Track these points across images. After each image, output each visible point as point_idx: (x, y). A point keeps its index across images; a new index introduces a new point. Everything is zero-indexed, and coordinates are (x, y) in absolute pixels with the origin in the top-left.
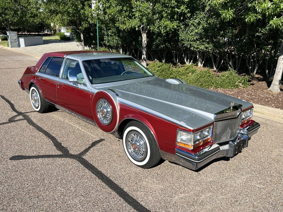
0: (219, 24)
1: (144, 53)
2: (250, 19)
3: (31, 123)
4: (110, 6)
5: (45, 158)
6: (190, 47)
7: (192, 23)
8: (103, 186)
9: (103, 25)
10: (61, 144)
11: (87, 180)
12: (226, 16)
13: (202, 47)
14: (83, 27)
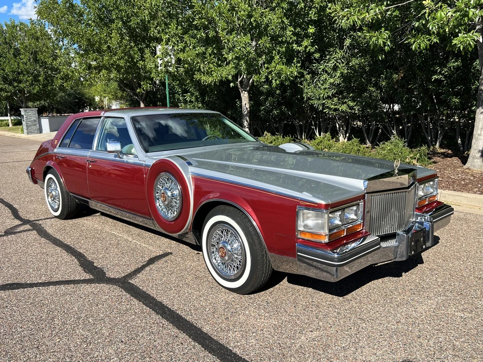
0: (370, 65)
1: (245, 125)
2: (420, 45)
3: (44, 234)
4: (185, 48)
5: (60, 285)
6: (323, 109)
7: (323, 69)
8: (163, 324)
9: (175, 83)
10: (93, 263)
11: (133, 317)
12: (378, 42)
13: (344, 107)
14: (143, 89)
